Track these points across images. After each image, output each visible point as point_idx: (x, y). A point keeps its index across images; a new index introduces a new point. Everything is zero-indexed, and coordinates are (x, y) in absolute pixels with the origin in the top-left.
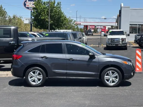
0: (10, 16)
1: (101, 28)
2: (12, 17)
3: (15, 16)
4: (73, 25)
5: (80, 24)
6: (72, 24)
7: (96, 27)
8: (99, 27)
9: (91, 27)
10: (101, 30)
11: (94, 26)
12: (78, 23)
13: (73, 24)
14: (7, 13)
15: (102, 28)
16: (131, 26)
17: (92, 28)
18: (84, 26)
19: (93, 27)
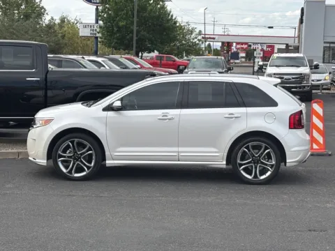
0: (55, 18)
1: (262, 50)
2: (58, 21)
3: (64, 18)
4: (196, 40)
5: (214, 38)
6: (193, 39)
7: (250, 46)
8: (257, 46)
9: (239, 46)
10: (262, 53)
11: (246, 44)
12: (207, 36)
13: (196, 38)
14: (45, 10)
15: (265, 48)
16: (328, 45)
17: (243, 48)
18: (223, 43)
19: (245, 46)
